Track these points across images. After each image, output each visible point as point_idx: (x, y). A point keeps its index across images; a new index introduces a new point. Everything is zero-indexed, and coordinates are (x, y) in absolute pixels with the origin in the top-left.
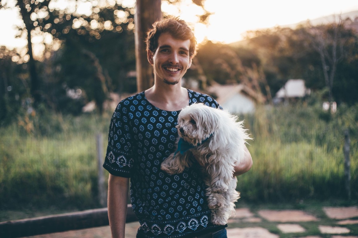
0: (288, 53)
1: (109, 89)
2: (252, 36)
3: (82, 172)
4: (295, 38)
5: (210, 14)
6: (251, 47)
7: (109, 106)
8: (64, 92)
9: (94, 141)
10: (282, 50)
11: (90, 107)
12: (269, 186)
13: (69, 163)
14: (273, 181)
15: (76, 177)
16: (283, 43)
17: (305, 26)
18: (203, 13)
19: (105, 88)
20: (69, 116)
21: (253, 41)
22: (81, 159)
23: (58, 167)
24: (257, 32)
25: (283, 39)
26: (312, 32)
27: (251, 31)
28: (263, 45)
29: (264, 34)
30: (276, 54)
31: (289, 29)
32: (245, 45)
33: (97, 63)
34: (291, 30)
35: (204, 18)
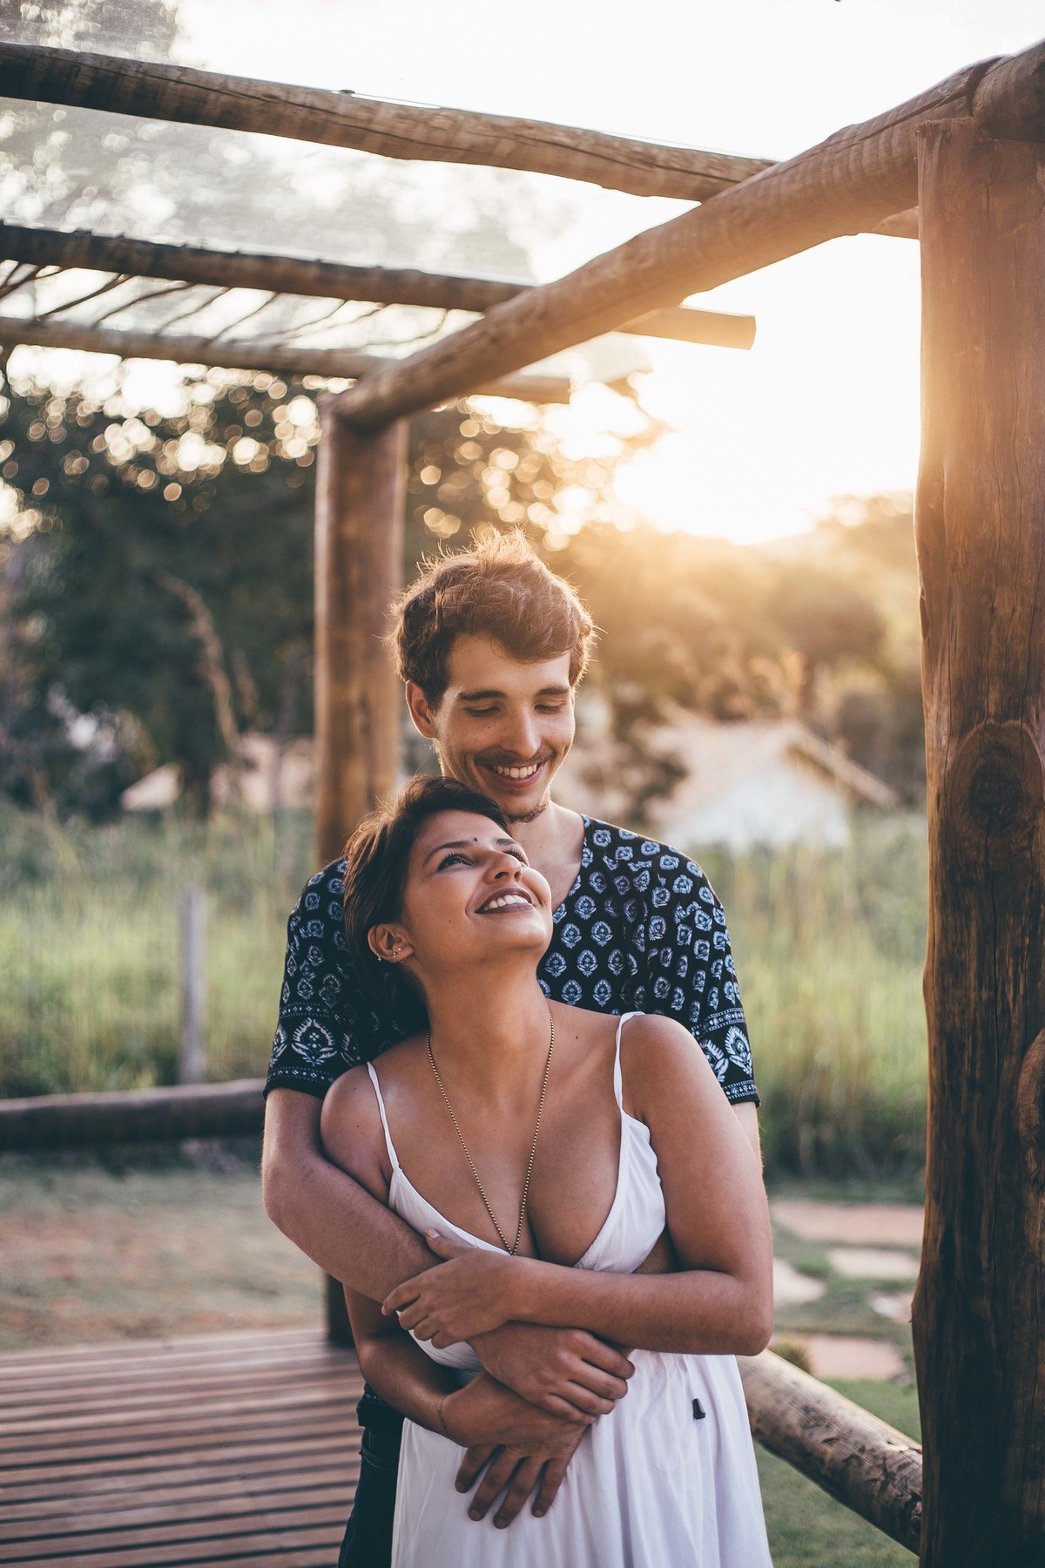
1: (244, 725)
2: (853, 517)
3: (120, 1030)
7: (235, 787)
8: (57, 725)
9: (171, 921)
11: (158, 789)
12: (817, 1115)
13: (76, 997)
14: (835, 1096)
15: (97, 1049)
18: (638, 425)
19: (226, 721)
20: (77, 821)
21: (855, 538)
22: (121, 985)
23: (33, 1008)
24: (875, 502)
27: (850, 499)
33: (203, 626)
35: (639, 443)
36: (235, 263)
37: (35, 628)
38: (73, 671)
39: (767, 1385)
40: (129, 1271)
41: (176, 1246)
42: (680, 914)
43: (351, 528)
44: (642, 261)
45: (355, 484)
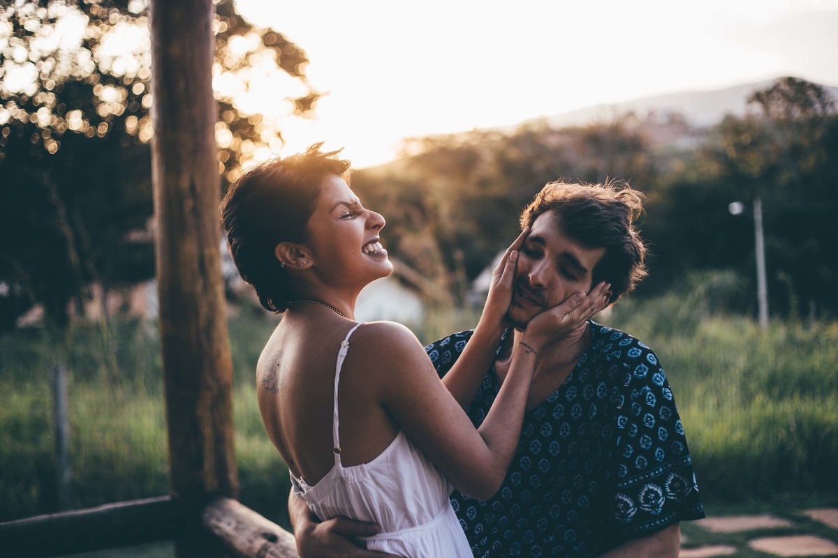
0: (498, 190)
2: (417, 149)
4: (514, 154)
5: (319, 96)
6: (414, 174)
10: (484, 183)
16: (487, 166)
17: (535, 128)
18: (303, 93)
21: (418, 160)
24: (428, 140)
25: (488, 157)
26: (553, 141)
27: (413, 139)
28: (442, 171)
29: (442, 145)
30: (472, 190)
31: (498, 133)
32: (400, 171)
34: (505, 138)
35: (305, 104)
42: (635, 394)
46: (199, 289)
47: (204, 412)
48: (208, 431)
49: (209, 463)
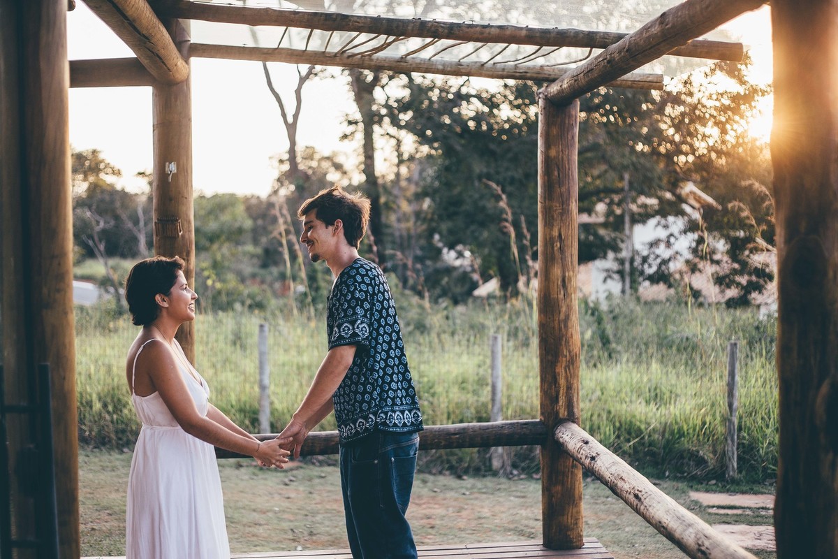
11: (490, 287)
33: (504, 203)
36: (487, 30)
37: (427, 203)
38: (444, 226)
39: (723, 552)
40: (462, 524)
41: (486, 512)
43: (553, 153)
44: (667, 25)
45: (554, 131)
46: (561, 296)
47: (560, 370)
48: (562, 382)
49: (562, 401)
